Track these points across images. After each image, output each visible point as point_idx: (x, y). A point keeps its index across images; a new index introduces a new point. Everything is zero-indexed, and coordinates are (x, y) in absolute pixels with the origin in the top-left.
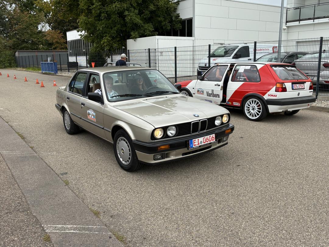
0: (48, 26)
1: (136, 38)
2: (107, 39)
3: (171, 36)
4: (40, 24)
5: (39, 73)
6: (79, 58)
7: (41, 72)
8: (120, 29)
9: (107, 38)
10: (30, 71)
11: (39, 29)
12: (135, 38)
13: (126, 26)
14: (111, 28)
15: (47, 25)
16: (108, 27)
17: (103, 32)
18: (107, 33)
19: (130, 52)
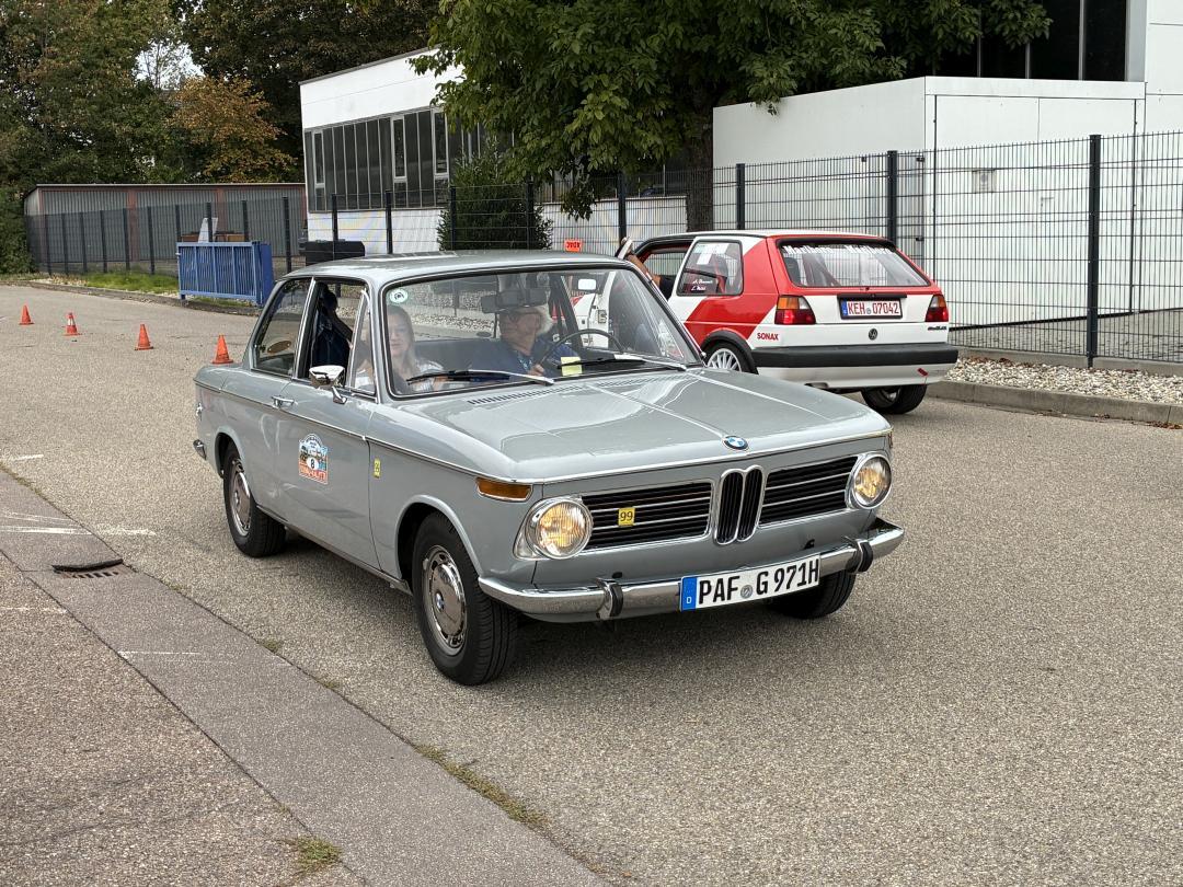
0: (189, 59)
1: (782, 94)
2: (608, 106)
3: (974, 75)
4: (148, 49)
5: (164, 301)
6: (401, 218)
7: (176, 296)
8: (678, 44)
9: (605, 97)
10: (108, 293)
11: (142, 76)
12: (771, 96)
13: (713, 29)
14: (628, 45)
15: (184, 52)
16: (609, 37)
17: (586, 68)
18: (602, 71)
19: (748, 176)
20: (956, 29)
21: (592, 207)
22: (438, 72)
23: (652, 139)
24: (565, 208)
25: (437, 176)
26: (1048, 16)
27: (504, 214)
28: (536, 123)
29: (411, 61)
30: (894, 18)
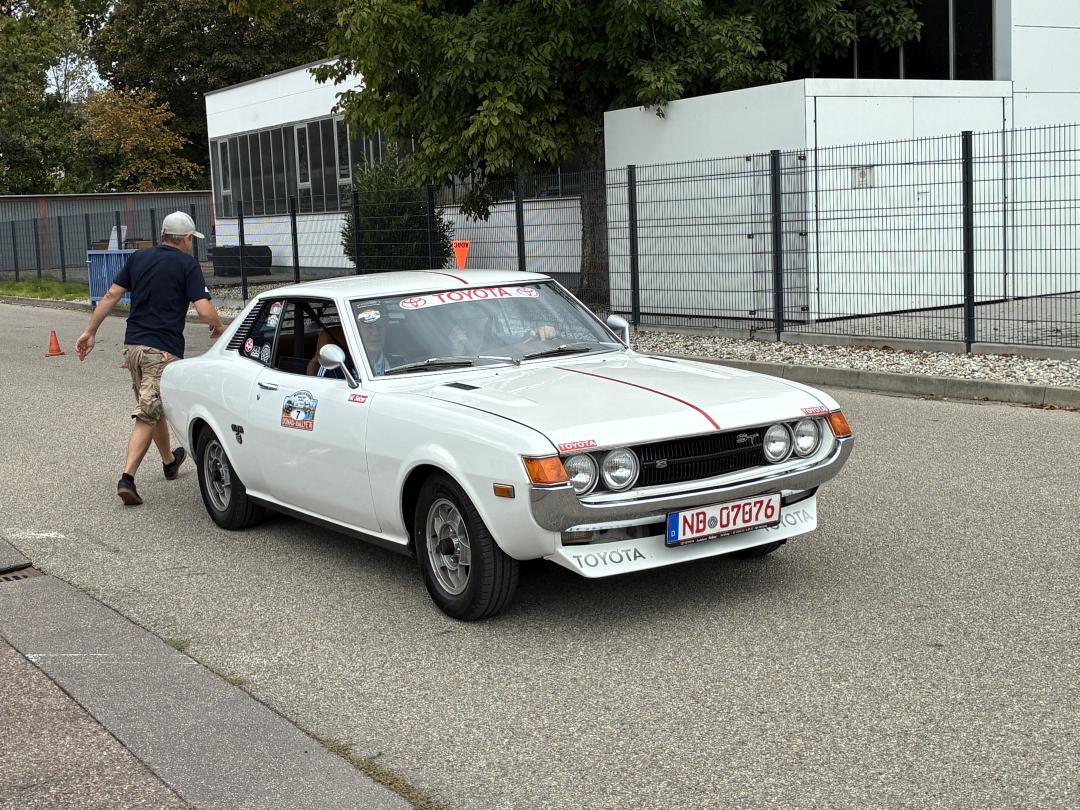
0: (96, 74)
1: (669, 98)
2: (503, 112)
4: (56, 63)
5: (75, 307)
7: (89, 302)
8: (569, 51)
10: (20, 301)
11: (51, 90)
12: (657, 100)
13: (602, 36)
14: (520, 53)
15: (92, 67)
16: (501, 46)
18: (496, 78)
19: (639, 176)
20: (833, 33)
21: (490, 208)
22: (338, 80)
23: (546, 143)
24: (464, 210)
25: (340, 181)
26: (919, 20)
27: (406, 217)
28: (434, 129)
29: (312, 71)
30: (773, 24)
